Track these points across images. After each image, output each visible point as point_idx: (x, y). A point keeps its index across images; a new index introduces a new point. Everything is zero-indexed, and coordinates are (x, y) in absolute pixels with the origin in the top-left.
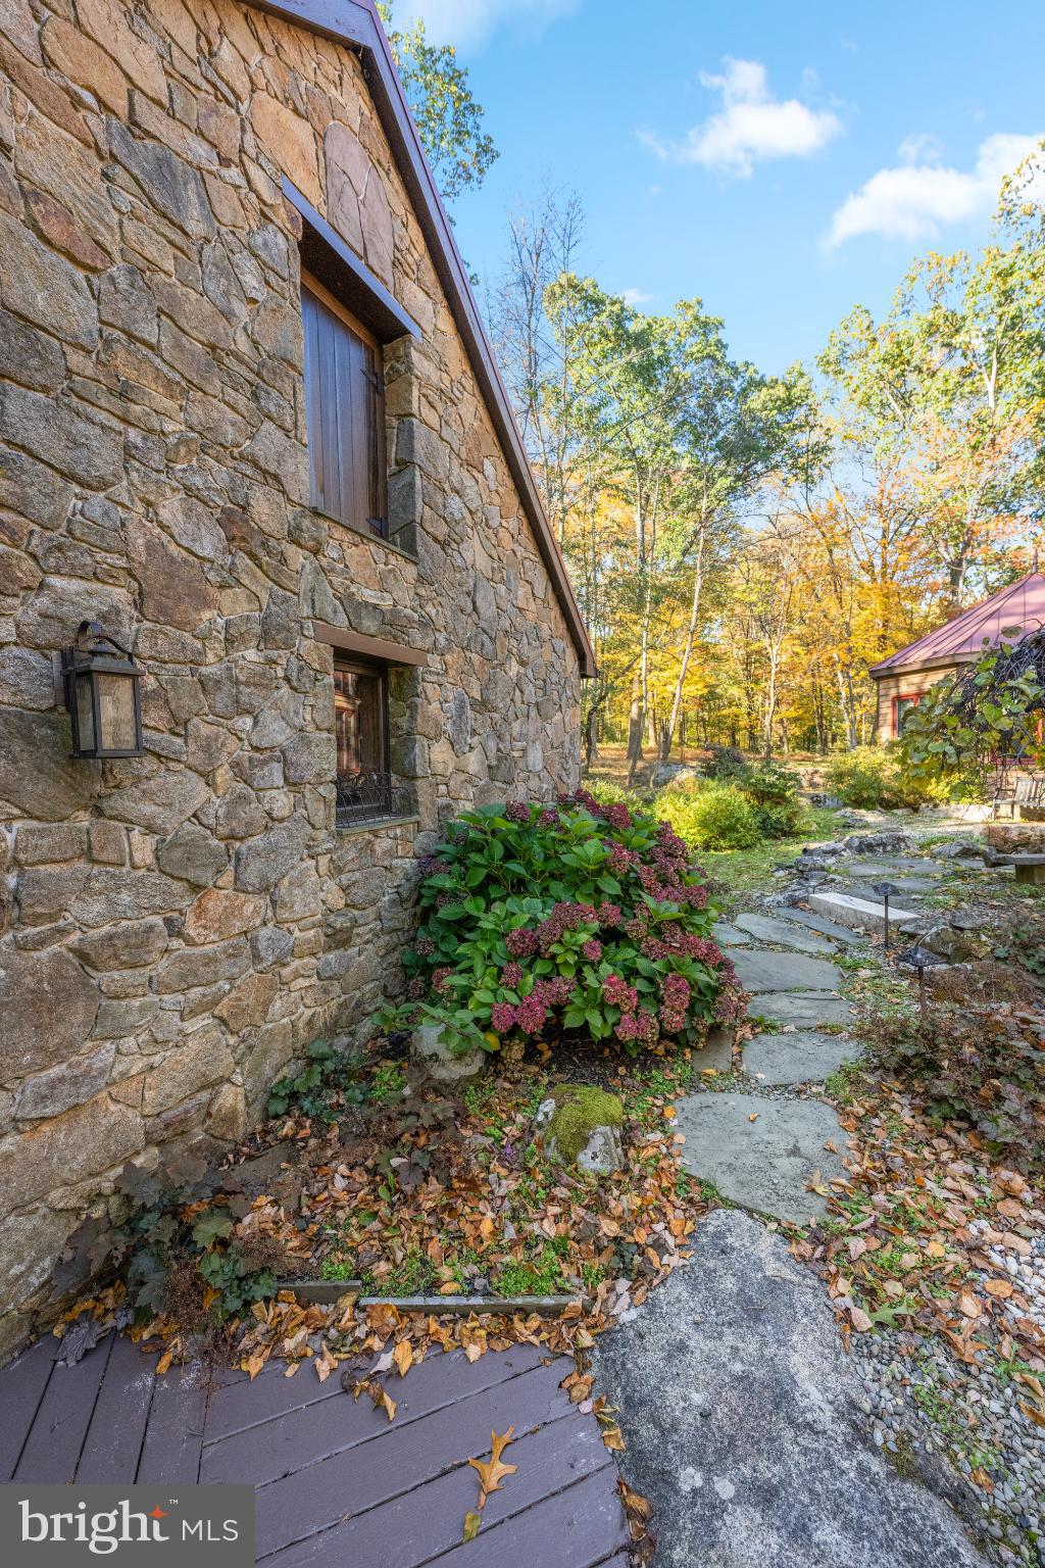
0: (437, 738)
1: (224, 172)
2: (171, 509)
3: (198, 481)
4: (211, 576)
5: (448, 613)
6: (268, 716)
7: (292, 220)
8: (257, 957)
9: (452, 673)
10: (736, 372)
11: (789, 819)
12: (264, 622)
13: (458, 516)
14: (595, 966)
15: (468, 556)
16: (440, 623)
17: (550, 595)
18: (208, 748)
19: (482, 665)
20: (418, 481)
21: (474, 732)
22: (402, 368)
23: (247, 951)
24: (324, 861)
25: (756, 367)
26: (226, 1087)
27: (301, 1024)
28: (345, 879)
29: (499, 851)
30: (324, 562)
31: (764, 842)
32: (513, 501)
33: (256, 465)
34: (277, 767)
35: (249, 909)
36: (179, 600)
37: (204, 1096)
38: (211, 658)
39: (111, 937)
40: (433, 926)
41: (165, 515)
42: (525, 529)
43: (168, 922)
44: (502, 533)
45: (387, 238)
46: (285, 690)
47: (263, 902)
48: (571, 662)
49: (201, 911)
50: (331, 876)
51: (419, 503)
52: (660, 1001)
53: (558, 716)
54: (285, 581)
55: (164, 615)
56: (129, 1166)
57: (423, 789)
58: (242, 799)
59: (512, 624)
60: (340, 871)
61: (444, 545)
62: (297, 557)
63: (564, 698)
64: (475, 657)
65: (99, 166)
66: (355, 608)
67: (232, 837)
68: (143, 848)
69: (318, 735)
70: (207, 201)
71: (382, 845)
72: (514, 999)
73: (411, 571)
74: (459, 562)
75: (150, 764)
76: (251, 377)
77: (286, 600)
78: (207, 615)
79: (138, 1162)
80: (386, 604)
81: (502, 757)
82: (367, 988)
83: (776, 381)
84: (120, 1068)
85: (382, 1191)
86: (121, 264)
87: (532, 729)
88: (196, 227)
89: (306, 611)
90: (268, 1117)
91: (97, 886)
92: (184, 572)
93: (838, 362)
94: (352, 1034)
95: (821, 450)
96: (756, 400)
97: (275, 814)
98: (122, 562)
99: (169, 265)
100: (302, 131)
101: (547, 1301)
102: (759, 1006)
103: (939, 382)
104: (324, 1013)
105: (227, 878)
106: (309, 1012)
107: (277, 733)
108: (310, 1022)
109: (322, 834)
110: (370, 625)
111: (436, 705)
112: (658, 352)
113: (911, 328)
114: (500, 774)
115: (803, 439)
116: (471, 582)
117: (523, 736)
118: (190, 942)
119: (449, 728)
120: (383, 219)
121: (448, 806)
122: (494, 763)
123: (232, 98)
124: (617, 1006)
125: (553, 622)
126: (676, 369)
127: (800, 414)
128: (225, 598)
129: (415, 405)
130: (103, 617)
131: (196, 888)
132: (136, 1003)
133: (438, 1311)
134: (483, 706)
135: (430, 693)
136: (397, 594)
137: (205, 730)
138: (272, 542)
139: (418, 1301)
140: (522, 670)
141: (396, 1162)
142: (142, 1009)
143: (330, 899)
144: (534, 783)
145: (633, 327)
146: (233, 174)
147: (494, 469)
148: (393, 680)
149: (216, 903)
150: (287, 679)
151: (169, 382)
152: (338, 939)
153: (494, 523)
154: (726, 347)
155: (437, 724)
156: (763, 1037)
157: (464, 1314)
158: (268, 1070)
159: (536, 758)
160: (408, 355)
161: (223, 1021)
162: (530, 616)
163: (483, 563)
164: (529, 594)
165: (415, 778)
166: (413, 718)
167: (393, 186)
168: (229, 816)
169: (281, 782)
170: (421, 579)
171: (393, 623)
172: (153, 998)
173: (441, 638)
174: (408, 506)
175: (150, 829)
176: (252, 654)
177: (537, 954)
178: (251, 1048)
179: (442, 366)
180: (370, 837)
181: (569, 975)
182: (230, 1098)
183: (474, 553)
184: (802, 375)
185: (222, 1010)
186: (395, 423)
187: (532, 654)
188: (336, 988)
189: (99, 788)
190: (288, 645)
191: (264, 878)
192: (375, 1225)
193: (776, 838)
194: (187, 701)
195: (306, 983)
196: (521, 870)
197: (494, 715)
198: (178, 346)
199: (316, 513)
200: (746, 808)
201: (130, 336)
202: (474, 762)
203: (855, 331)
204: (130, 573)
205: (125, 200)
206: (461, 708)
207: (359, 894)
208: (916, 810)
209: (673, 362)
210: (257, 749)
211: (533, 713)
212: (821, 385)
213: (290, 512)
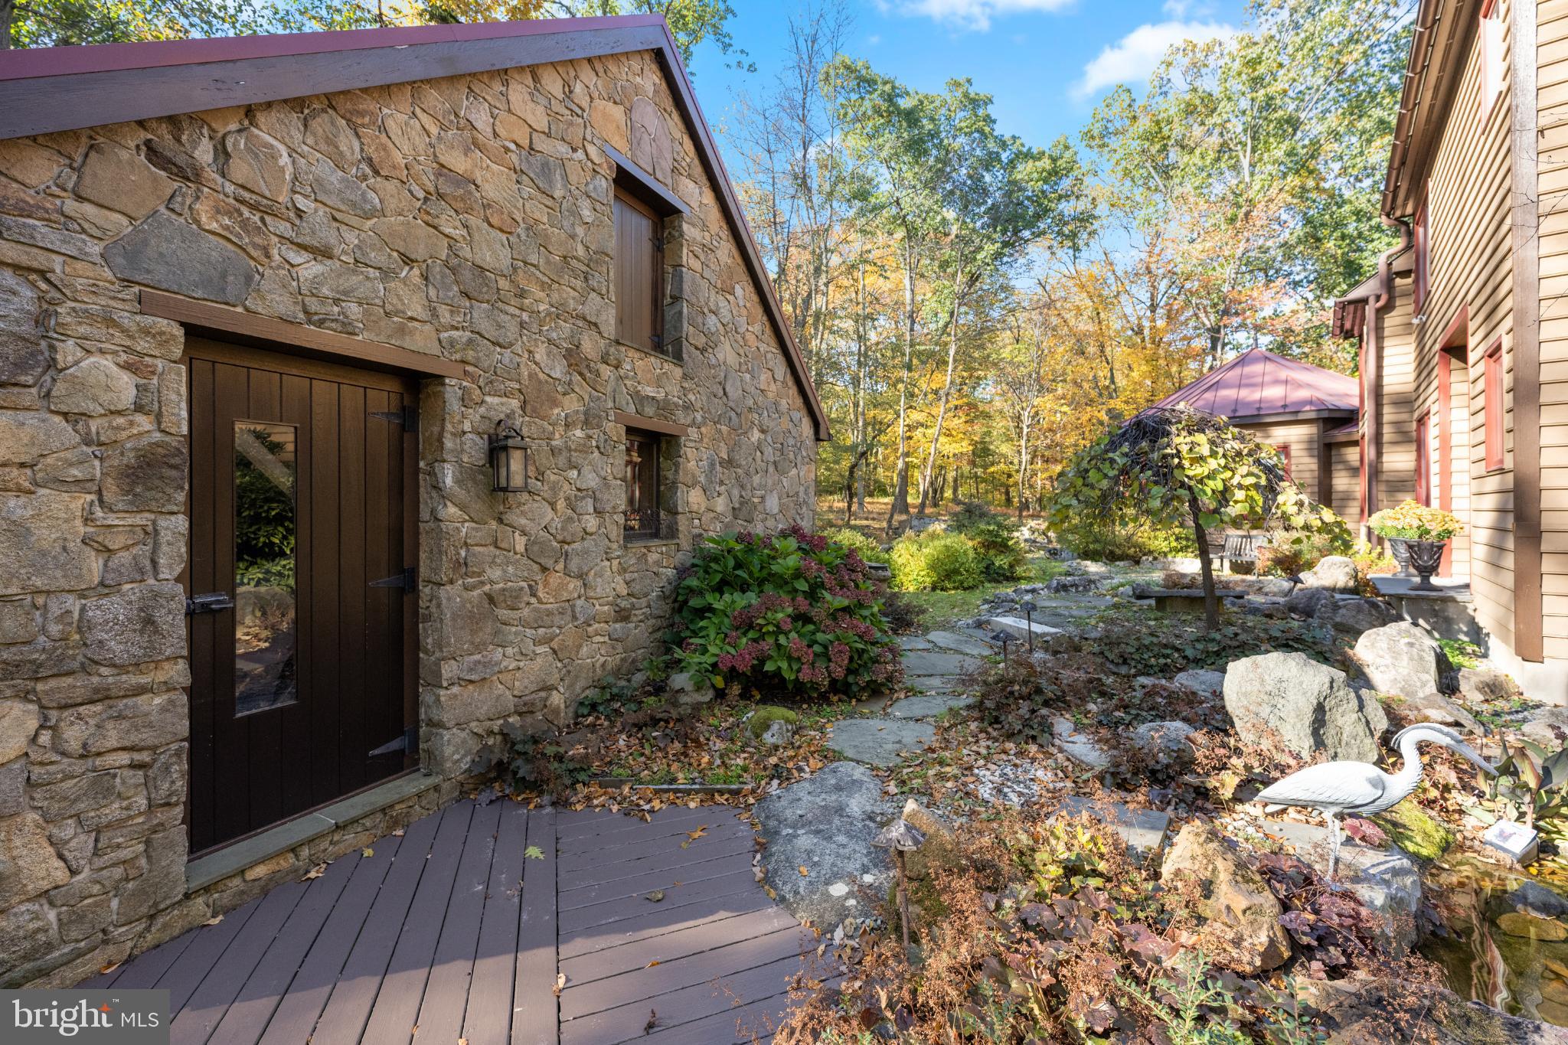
0: (693, 486)
1: (575, 156)
2: (540, 355)
3: (554, 335)
4: (559, 389)
5: (704, 398)
6: (586, 470)
7: (610, 168)
8: (574, 618)
9: (705, 440)
10: (1004, 145)
11: (1011, 566)
12: (586, 413)
13: (713, 329)
14: (786, 634)
15: (721, 356)
16: (698, 405)
17: (789, 377)
18: (554, 488)
19: (729, 433)
20: (685, 310)
21: (722, 483)
22: (677, 234)
23: (569, 612)
24: (615, 562)
25: (1022, 141)
26: (555, 692)
27: (598, 665)
28: (628, 576)
29: (731, 563)
30: (622, 372)
31: (987, 585)
32: (758, 311)
33: (585, 319)
34: (590, 501)
35: (571, 586)
36: (542, 405)
37: (543, 694)
38: (557, 436)
39: (504, 590)
40: (685, 613)
41: (538, 357)
42: (768, 330)
43: (530, 586)
44: (748, 336)
45: (669, 156)
46: (596, 454)
47: (579, 583)
48: (807, 428)
49: (546, 584)
50: (619, 574)
51: (685, 325)
52: (830, 660)
53: (794, 471)
54: (598, 388)
55: (536, 413)
56: (506, 721)
57: (682, 522)
58: (570, 519)
59: (755, 403)
60: (625, 571)
61: (703, 351)
62: (606, 371)
63: (799, 458)
64: (724, 428)
65: (514, 176)
66: (639, 399)
67: (564, 542)
68: (520, 543)
69: (614, 482)
70: (565, 177)
71: (653, 557)
72: (733, 651)
73: (678, 372)
74: (713, 361)
75: (525, 496)
76: (584, 268)
77: (599, 398)
78: (556, 411)
79: (511, 720)
80: (661, 396)
81: (744, 502)
82: (640, 652)
83: (1043, 153)
84: (504, 664)
85: (647, 746)
86: (522, 225)
87: (770, 482)
88: (558, 193)
89: (610, 404)
90: (577, 716)
91: (498, 561)
92: (546, 388)
93: (1102, 137)
94: (629, 681)
95: (1085, 219)
96: (1024, 171)
97: (589, 530)
98: (517, 386)
99: (545, 220)
100: (618, 112)
101: (733, 787)
102: (919, 683)
103: (1196, 159)
104: (613, 662)
105: (560, 566)
106: (603, 659)
107: (591, 480)
108: (603, 665)
109: (615, 546)
110: (649, 410)
111: (693, 463)
112: (928, 126)
113: (1170, 107)
114: (744, 513)
115: (1067, 208)
116: (722, 375)
117: (762, 486)
118: (540, 601)
119: (702, 479)
120: (666, 143)
121: (700, 535)
122: (737, 506)
123: (580, 112)
124: (799, 659)
125: (790, 398)
126: (946, 141)
127: (1066, 184)
128: (566, 400)
129: (685, 259)
130: (508, 416)
131: (544, 569)
132: (514, 629)
133: (676, 791)
134: (729, 463)
135: (689, 455)
136: (669, 388)
137: (553, 478)
138: (592, 364)
139: (665, 786)
140: (762, 436)
141: (655, 734)
142: (516, 633)
143: (618, 589)
144: (770, 523)
145: (905, 103)
146: (580, 155)
147: (743, 291)
148: (664, 446)
149: (555, 579)
150: (598, 447)
151: (543, 283)
152: (623, 615)
153: (742, 330)
154: (994, 122)
155: (694, 476)
156: (913, 699)
157: (688, 792)
158: (578, 690)
159: (773, 503)
160: (680, 226)
161: (555, 652)
162: (770, 395)
163: (732, 359)
164: (772, 379)
165: (677, 513)
166: (676, 471)
167: (675, 121)
168: (563, 529)
169: (591, 510)
170: (685, 376)
171: (664, 408)
172: (520, 628)
173: (699, 417)
174: (678, 327)
175: (524, 533)
176: (579, 433)
177: (751, 627)
178: (569, 672)
179: (705, 228)
180: (644, 550)
181: (770, 640)
182: (557, 699)
183: (726, 353)
184: (1067, 148)
185: (555, 644)
186: (670, 270)
187: (772, 424)
188: (619, 647)
189: (501, 508)
190: (599, 426)
191: (580, 568)
192: (643, 759)
193: (999, 582)
194: (544, 461)
195: (602, 639)
196: (745, 576)
197: (739, 470)
198: (548, 262)
199: (618, 343)
200: (971, 554)
201: (525, 263)
202: (721, 504)
203: (1116, 109)
204: (520, 391)
205: (528, 190)
206: (712, 465)
207: (637, 588)
208: (1138, 562)
209: (943, 135)
210: (579, 490)
211: (771, 469)
212: (1086, 158)
213: (602, 343)
